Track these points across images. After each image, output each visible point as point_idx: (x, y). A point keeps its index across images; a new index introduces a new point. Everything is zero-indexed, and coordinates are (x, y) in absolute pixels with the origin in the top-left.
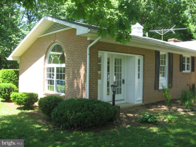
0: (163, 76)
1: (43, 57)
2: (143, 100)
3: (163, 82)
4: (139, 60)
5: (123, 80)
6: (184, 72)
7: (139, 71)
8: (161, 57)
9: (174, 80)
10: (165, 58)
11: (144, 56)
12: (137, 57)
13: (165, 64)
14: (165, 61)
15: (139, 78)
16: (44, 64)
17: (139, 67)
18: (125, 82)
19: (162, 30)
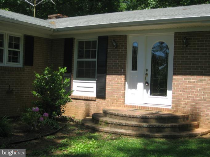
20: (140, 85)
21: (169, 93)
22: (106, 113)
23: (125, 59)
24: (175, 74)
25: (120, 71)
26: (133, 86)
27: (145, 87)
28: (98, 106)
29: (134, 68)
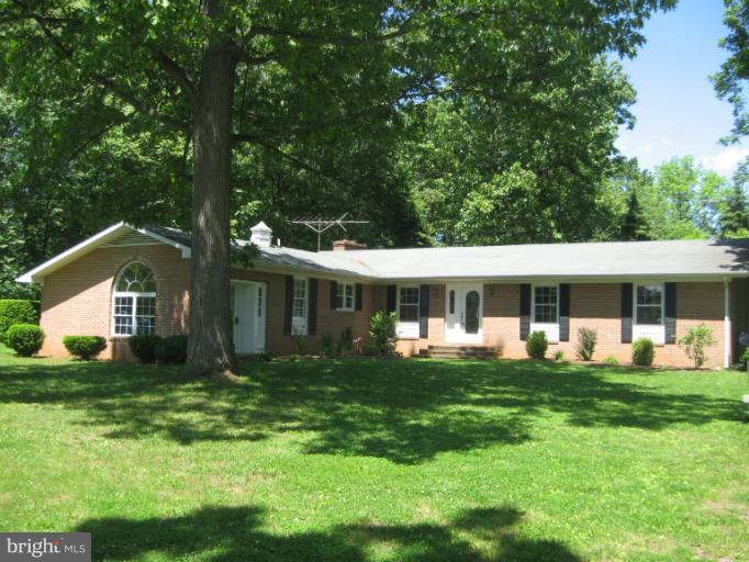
0: (301, 315)
1: (111, 280)
2: (266, 349)
3: (300, 323)
4: (260, 290)
5: (237, 319)
6: (338, 309)
7: (260, 304)
8: (295, 284)
9: (318, 325)
10: (304, 287)
11: (268, 283)
12: (257, 285)
13: (303, 296)
14: (303, 292)
15: (260, 315)
16: (111, 292)
17: (260, 299)
18: (240, 321)
19: (320, 221)
20: (458, 325)
21: (480, 331)
22: (431, 347)
23: (444, 303)
24: (485, 315)
25: (440, 314)
26: (451, 326)
27: (462, 326)
28: (423, 344)
29: (452, 311)
